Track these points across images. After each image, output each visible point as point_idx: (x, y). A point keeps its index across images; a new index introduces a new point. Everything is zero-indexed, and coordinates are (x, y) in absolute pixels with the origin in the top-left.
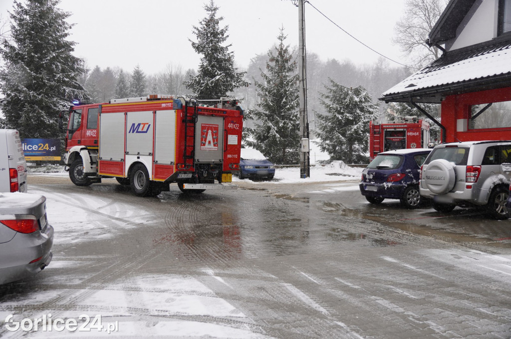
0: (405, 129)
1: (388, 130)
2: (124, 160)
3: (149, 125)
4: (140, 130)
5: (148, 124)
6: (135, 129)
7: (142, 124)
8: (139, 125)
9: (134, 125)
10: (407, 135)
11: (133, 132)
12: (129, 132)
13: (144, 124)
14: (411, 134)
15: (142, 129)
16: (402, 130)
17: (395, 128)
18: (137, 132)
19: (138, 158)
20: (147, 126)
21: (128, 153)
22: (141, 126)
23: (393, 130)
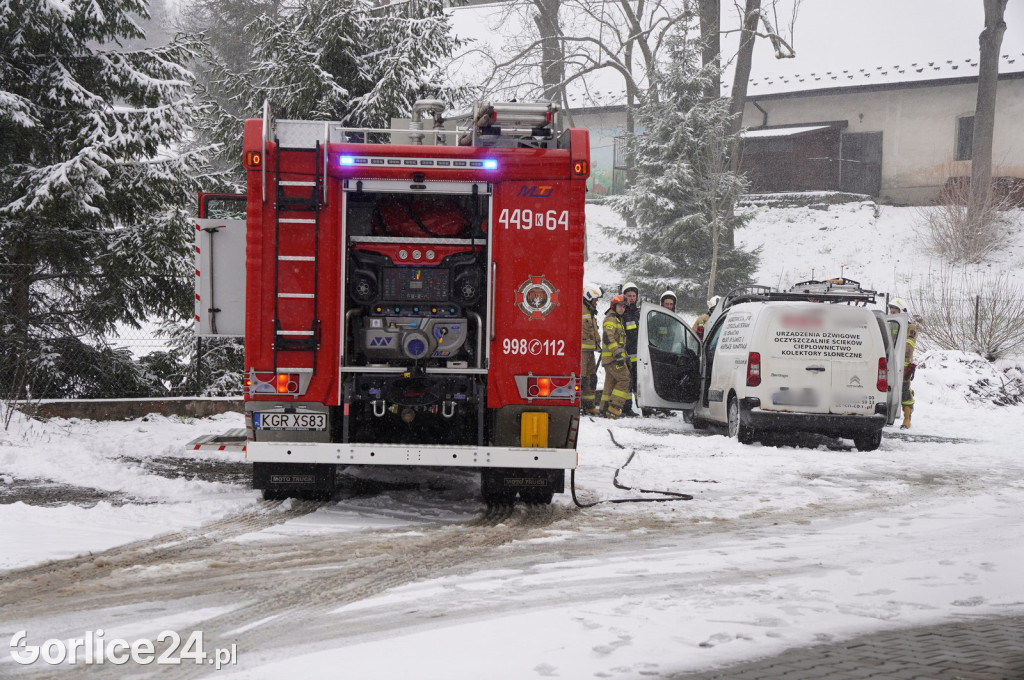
0: (483, 189)
1: (371, 186)
10: (498, 227)
14: (517, 218)
16: (464, 188)
17: (419, 176)
23: (403, 186)
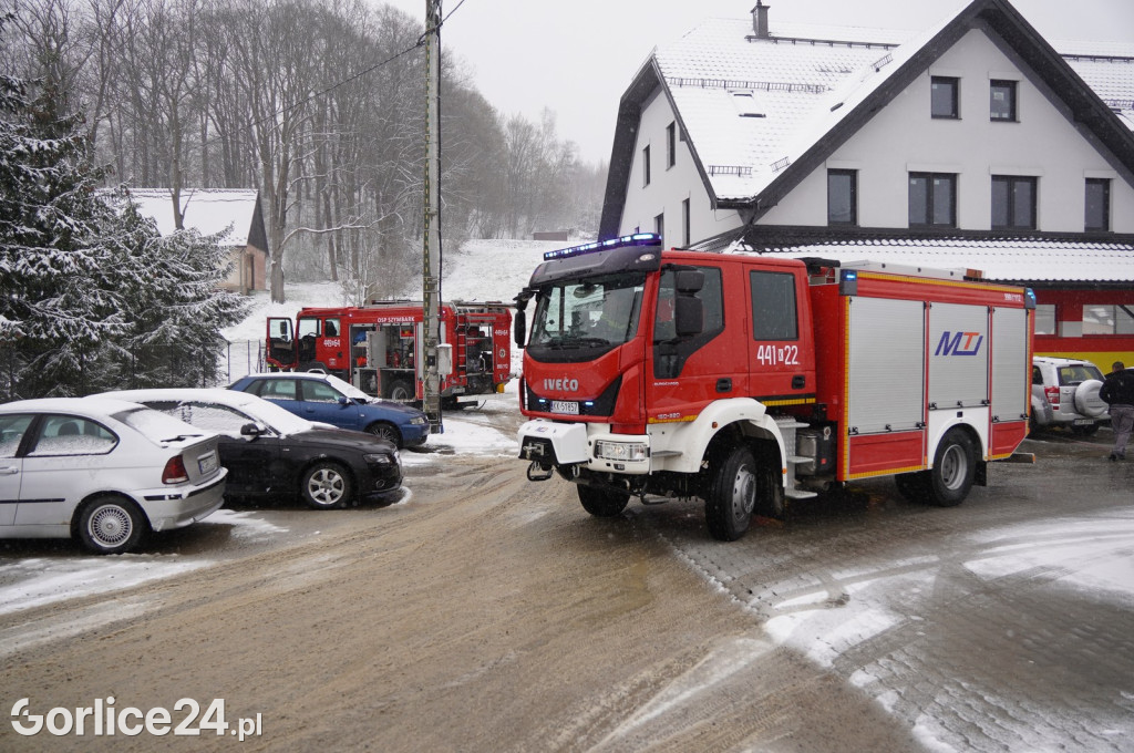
2: (923, 425)
3: (981, 338)
4: (961, 348)
5: (977, 334)
6: (949, 345)
7: (966, 334)
8: (959, 335)
9: (946, 335)
11: (946, 353)
12: (937, 353)
13: (971, 335)
15: (967, 347)
18: (955, 353)
19: (960, 414)
20: (975, 340)
21: (933, 405)
22: (964, 339)
